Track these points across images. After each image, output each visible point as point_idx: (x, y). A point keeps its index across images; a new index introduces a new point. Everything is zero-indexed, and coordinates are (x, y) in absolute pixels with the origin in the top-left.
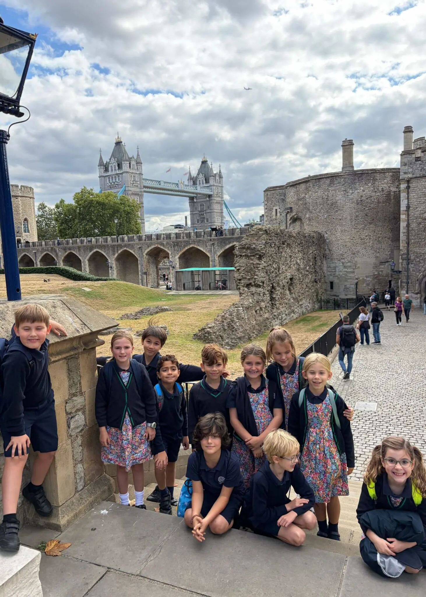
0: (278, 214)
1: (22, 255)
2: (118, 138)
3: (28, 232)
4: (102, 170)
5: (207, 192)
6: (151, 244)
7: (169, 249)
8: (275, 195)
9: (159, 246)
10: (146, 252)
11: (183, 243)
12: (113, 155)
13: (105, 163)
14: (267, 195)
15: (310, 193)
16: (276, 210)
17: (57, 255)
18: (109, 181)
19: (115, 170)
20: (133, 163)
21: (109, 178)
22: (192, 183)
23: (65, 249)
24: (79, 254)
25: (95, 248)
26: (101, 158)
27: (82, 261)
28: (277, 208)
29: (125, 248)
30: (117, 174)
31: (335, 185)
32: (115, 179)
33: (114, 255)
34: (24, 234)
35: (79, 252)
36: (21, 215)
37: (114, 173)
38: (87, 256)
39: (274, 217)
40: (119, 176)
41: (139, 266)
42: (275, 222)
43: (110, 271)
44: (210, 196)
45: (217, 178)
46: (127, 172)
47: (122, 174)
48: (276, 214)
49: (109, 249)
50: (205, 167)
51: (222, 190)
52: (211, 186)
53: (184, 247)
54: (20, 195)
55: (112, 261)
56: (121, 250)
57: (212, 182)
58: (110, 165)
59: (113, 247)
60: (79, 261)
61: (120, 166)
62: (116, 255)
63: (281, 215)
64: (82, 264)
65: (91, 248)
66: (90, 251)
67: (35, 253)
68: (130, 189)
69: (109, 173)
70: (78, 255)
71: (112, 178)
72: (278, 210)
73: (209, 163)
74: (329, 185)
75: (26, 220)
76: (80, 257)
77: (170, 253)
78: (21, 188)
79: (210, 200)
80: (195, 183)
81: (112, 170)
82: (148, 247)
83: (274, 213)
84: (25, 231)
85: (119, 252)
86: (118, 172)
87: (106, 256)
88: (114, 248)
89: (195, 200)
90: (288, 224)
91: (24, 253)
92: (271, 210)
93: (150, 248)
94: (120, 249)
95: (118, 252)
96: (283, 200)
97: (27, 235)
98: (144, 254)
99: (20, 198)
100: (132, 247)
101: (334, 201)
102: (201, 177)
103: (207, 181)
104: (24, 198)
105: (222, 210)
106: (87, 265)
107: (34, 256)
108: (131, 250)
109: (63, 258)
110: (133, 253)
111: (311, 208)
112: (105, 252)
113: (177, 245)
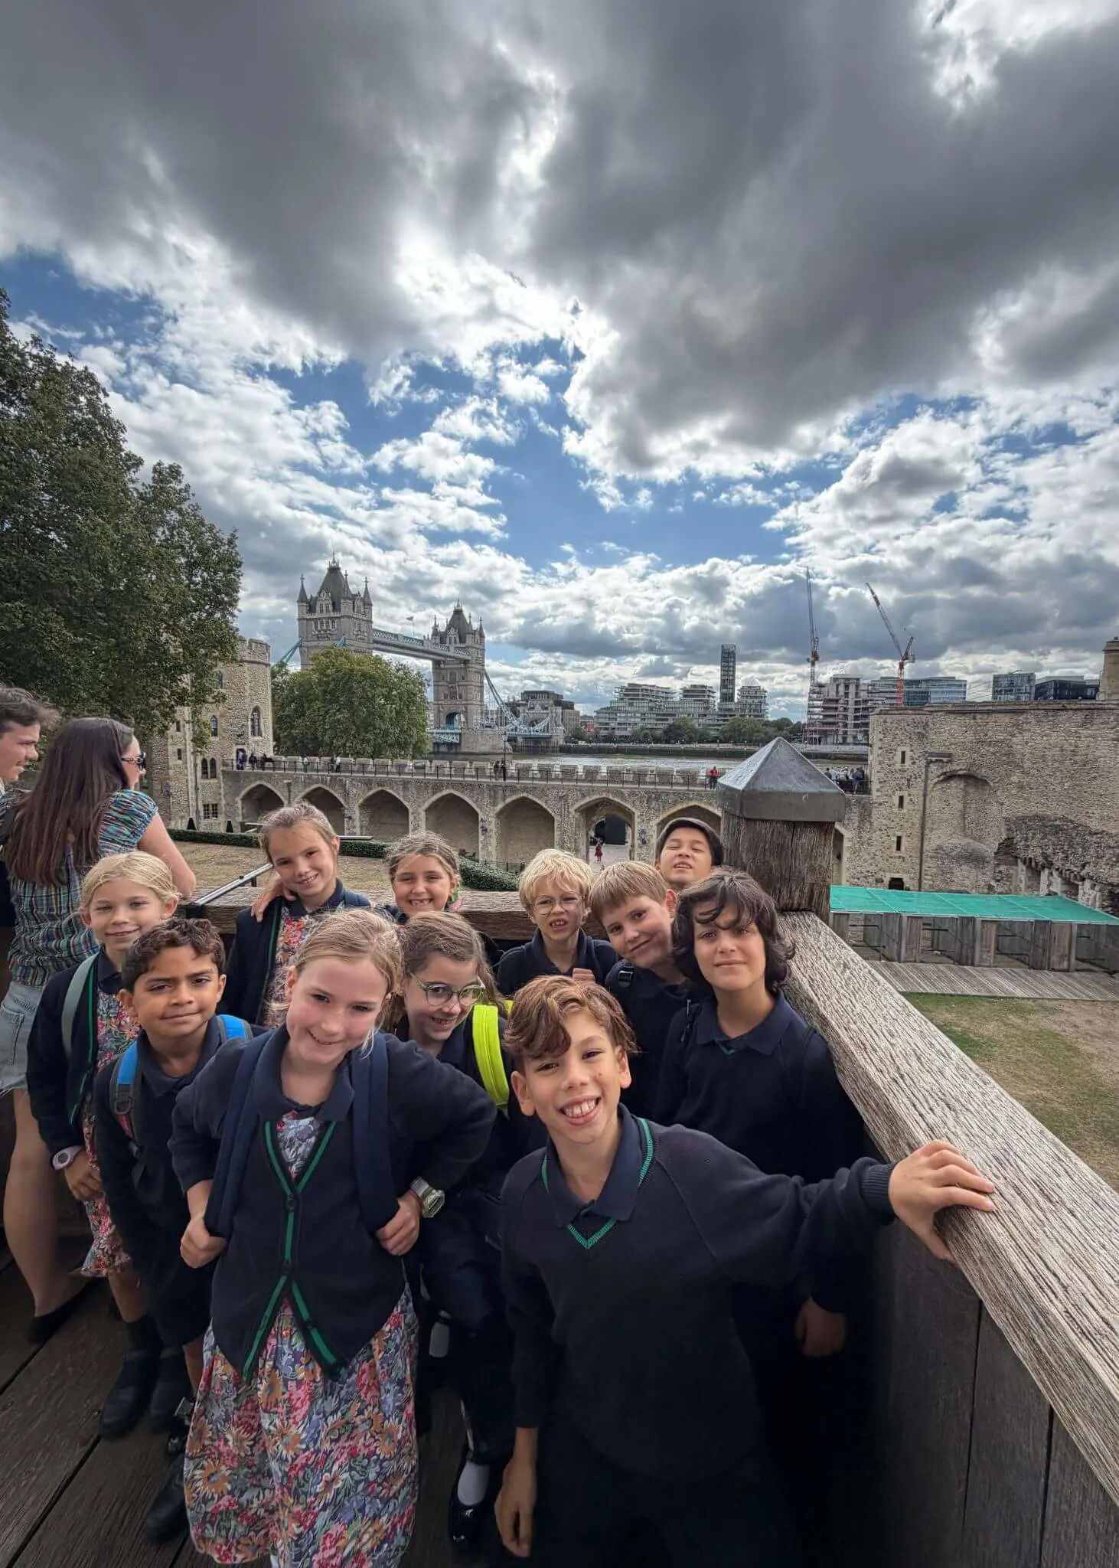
0: (908, 762)
1: (253, 785)
2: (334, 562)
3: (260, 734)
4: (305, 610)
5: (462, 655)
6: (593, 791)
7: (634, 805)
8: (903, 724)
9: (611, 797)
10: (577, 806)
11: (671, 796)
12: (324, 588)
13: (309, 597)
14: (885, 722)
15: (1027, 735)
16: (903, 753)
17: (346, 794)
18: (316, 627)
19: (328, 611)
20: (358, 603)
21: (316, 624)
22: (438, 641)
23: (368, 783)
24: (404, 796)
25: (447, 788)
26: (303, 590)
27: (410, 811)
28: (906, 749)
29: (525, 795)
30: (329, 618)
31: (1095, 727)
32: (327, 626)
33: (494, 804)
34: (251, 739)
35: (404, 791)
36: (247, 701)
37: (325, 615)
38: (424, 802)
39: (898, 766)
40: (333, 622)
41: (557, 833)
42: (898, 775)
43: (481, 838)
44: (466, 662)
45: (477, 636)
46: (349, 617)
47: (339, 618)
48: (903, 761)
49: (482, 793)
50: (459, 619)
51: (483, 655)
52: (468, 647)
53: (675, 803)
54: (247, 658)
55: (489, 815)
56: (514, 798)
57: (469, 641)
58: (318, 603)
59: (493, 789)
60: (404, 811)
61: (336, 606)
62: (500, 806)
63: (914, 763)
64: (411, 818)
65: (437, 787)
66: (434, 793)
67: (289, 784)
68: (352, 642)
69: (316, 616)
70: (401, 799)
71: (322, 623)
72: (908, 754)
73: (466, 614)
74: (1083, 725)
75: (256, 709)
76: (406, 803)
77: (637, 813)
78: (250, 645)
79: (466, 668)
80: (442, 641)
81: (321, 611)
82: (584, 796)
83: (898, 758)
84: (254, 734)
85: (508, 800)
86: (332, 615)
87: (474, 806)
88: (495, 792)
89: (442, 666)
90: (931, 783)
91: (258, 783)
92: (891, 751)
93: (587, 800)
94: (510, 796)
95: (504, 800)
96: (921, 736)
97: (256, 742)
98: (572, 810)
99: (246, 666)
100: (543, 792)
101: (1090, 757)
102: (453, 633)
103: (462, 640)
104: (256, 665)
105: (482, 682)
106: (424, 819)
107: (286, 790)
108: (540, 798)
109: (361, 801)
110: (544, 805)
111: (1027, 764)
112: (471, 797)
113: (657, 799)
